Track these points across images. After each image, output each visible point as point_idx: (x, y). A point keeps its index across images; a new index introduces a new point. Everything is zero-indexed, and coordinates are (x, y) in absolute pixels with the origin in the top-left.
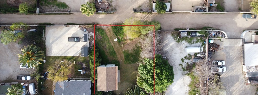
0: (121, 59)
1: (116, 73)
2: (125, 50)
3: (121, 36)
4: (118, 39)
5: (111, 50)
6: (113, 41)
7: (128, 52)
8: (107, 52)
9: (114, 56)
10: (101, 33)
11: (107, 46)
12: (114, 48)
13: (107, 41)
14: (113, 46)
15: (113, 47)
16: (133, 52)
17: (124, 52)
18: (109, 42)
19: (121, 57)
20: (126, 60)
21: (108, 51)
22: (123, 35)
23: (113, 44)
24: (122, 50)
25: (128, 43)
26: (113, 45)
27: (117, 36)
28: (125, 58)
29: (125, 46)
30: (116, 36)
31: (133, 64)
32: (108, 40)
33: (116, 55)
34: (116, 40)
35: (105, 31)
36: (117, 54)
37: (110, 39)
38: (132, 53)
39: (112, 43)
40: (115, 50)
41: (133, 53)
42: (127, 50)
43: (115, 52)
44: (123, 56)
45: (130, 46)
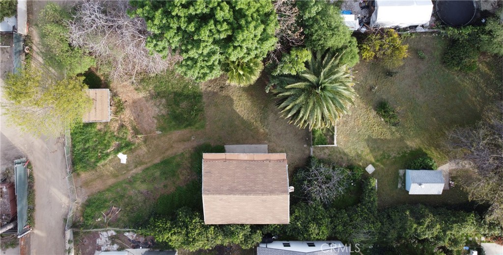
0: (189, 140)
1: (225, 160)
2: (157, 129)
3: (109, 142)
4: (119, 149)
5: (158, 174)
6: (126, 167)
7: (163, 116)
8: (165, 186)
9: (178, 165)
10: (99, 208)
11: (143, 187)
12: (149, 165)
13: (124, 189)
14: (143, 167)
15: (147, 169)
16: (164, 101)
17: (163, 129)
18: (131, 182)
19: (182, 140)
20: (190, 125)
21: (162, 185)
22: (106, 133)
23: (136, 167)
24: (159, 137)
25: (132, 118)
26: (139, 169)
27: (108, 155)
28: (185, 127)
29: (145, 126)
30: (110, 157)
31: (204, 100)
32: (124, 185)
33: (174, 158)
34: (123, 158)
35: (92, 194)
36: (169, 153)
37: (121, 178)
38: (168, 105)
39: (134, 171)
40: (157, 160)
41: (167, 100)
42: (156, 121)
43: (165, 162)
44: (177, 134)
45: (142, 111)
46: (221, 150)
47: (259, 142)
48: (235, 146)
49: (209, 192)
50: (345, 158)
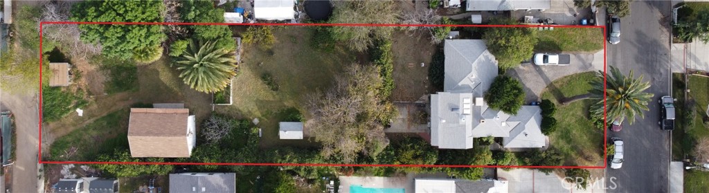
0: (127, 99)
1: (146, 113)
2: (105, 91)
3: (70, 101)
4: (76, 107)
5: (105, 124)
6: (82, 119)
7: (109, 82)
8: (110, 133)
9: (119, 118)
10: (62, 148)
11: (94, 133)
12: (99, 117)
13: (81, 135)
14: (94, 119)
15: (97, 120)
16: (109, 71)
17: (108, 91)
18: (85, 130)
19: (122, 100)
20: (128, 89)
21: (108, 132)
22: (68, 94)
23: (89, 118)
24: (106, 97)
25: (87, 84)
26: (92, 120)
27: (69, 110)
28: (125, 91)
29: (96, 89)
30: (71, 111)
31: (138, 71)
32: (81, 132)
33: (116, 112)
34: (80, 112)
35: (58, 138)
36: (113, 109)
37: (79, 127)
38: (113, 74)
39: (88, 121)
40: (105, 114)
41: (112, 71)
42: (104, 86)
43: (110, 116)
44: (119, 95)
45: (94, 78)
46: (151, 106)
47: (178, 101)
48: (160, 104)
49: (133, 134)
50: (240, 113)
